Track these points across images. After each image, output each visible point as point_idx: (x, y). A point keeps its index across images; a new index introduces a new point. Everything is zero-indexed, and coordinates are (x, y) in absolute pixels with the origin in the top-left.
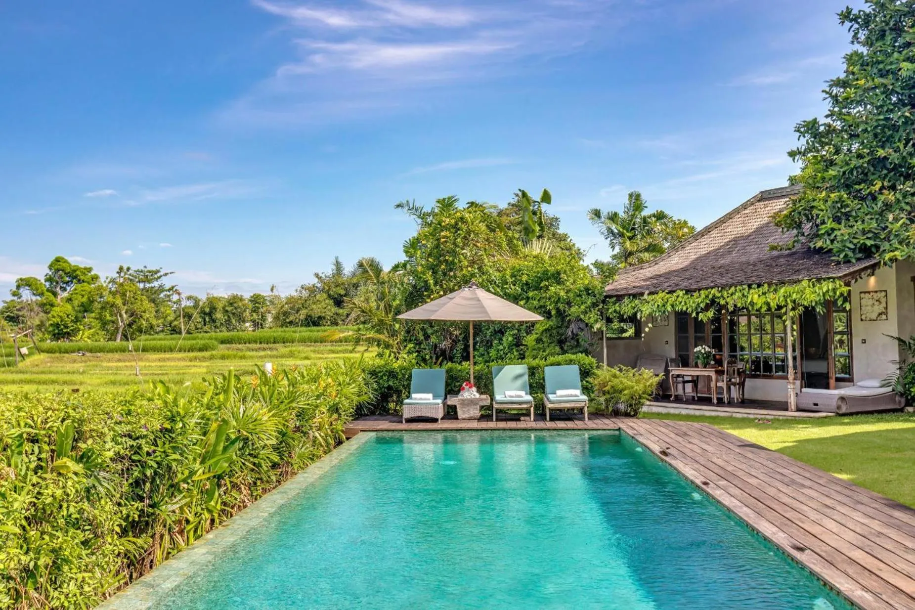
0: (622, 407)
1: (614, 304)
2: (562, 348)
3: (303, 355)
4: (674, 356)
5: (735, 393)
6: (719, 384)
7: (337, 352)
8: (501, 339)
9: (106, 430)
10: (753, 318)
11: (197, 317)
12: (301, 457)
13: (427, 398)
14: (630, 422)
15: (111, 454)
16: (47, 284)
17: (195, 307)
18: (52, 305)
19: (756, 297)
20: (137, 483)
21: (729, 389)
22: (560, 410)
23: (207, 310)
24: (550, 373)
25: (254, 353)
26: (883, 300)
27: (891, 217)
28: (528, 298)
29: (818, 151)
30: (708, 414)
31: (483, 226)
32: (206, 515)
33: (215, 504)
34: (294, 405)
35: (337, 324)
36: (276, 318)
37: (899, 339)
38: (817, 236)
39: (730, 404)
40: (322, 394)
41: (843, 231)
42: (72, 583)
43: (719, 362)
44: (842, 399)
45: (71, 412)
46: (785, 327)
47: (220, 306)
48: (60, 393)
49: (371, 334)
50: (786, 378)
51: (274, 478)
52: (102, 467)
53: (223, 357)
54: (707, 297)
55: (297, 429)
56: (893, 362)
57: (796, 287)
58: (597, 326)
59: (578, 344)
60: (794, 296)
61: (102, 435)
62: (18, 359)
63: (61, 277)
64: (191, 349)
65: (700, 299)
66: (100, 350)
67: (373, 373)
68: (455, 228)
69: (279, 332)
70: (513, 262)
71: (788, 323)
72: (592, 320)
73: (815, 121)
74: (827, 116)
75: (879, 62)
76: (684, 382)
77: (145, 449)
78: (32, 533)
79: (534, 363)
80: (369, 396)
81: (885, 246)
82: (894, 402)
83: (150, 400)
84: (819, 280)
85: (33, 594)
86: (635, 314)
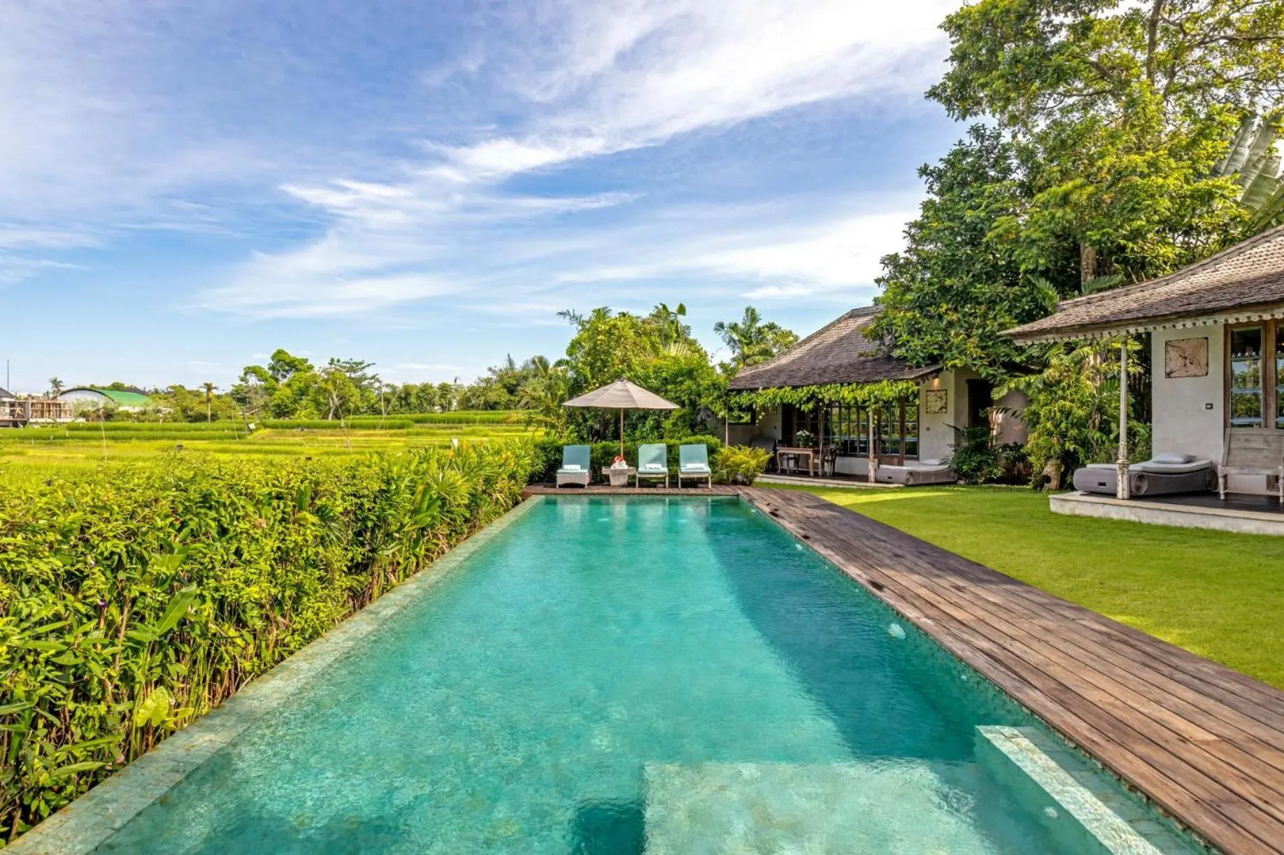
0: (740, 478)
1: (735, 396)
2: (693, 430)
3: (483, 433)
4: (780, 438)
5: (827, 468)
6: (816, 461)
7: (511, 431)
8: (644, 423)
9: (336, 490)
10: (843, 409)
11: (394, 401)
12: (487, 514)
13: (576, 468)
14: (747, 490)
15: (340, 509)
16: (270, 372)
17: (394, 392)
18: (275, 389)
19: (846, 393)
20: (359, 534)
21: (823, 464)
22: (691, 479)
23: (403, 395)
24: (683, 450)
25: (442, 431)
26: (944, 398)
27: (953, 333)
28: (666, 391)
29: (897, 278)
30: (806, 484)
31: (631, 333)
32: (413, 559)
33: (421, 551)
34: (482, 472)
35: (510, 409)
36: (460, 403)
37: (955, 428)
38: (896, 346)
39: (824, 476)
40: (503, 464)
41: (916, 343)
42: (310, 611)
43: (816, 444)
44: (911, 473)
45: (308, 475)
46: (868, 417)
47: (414, 392)
48: (296, 460)
49: (541, 417)
50: (867, 457)
51: (466, 530)
52: (333, 519)
53: (417, 434)
54: (808, 392)
55: (484, 492)
56: (950, 445)
57: (878, 386)
58: (721, 414)
59: (706, 429)
60: (876, 393)
61: (333, 494)
62: (247, 432)
63: (281, 366)
64: (391, 427)
65: (803, 393)
66: (316, 427)
67: (543, 448)
68: (609, 333)
69: (464, 414)
70: (656, 362)
71: (870, 414)
72: (717, 409)
73: (896, 255)
74: (906, 252)
75: (948, 209)
76: (789, 459)
77: (367, 506)
78: (279, 571)
79: (673, 441)
80: (540, 467)
81: (948, 355)
82: (950, 476)
83: (369, 467)
84: (896, 381)
85: (279, 619)
86: (751, 405)
